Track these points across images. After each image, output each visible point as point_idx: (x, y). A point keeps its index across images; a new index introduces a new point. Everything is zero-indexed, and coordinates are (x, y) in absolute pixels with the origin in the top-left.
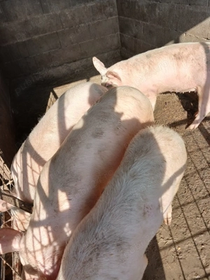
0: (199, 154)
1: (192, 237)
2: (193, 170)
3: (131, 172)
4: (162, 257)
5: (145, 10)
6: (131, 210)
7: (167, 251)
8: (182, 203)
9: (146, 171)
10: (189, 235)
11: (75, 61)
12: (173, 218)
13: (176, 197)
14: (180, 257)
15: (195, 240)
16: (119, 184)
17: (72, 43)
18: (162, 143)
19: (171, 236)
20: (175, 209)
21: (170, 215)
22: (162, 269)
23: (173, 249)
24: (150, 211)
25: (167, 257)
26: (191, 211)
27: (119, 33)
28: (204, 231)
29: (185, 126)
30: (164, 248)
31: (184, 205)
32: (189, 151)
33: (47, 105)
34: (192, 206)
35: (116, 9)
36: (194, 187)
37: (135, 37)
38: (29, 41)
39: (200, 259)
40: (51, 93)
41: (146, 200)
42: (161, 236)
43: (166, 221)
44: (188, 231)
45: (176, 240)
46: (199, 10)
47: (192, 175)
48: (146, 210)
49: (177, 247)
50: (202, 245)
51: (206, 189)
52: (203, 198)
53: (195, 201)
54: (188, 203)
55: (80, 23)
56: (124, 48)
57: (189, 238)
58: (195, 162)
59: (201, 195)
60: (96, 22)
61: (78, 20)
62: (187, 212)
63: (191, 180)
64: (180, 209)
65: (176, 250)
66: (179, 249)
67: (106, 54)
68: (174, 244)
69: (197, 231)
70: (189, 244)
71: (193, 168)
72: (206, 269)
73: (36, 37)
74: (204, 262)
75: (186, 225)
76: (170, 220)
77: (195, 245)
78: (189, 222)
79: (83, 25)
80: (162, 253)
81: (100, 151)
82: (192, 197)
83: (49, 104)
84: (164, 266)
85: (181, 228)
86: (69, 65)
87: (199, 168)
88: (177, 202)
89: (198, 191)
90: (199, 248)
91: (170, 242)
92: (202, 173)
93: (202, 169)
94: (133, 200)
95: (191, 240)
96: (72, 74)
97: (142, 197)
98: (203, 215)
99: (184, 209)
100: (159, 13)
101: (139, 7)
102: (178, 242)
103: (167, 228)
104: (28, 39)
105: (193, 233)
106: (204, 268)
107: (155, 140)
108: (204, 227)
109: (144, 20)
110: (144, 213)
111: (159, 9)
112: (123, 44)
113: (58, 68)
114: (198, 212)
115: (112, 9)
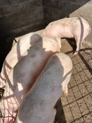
0: (79, 65)
1: (76, 100)
2: (76, 72)
3: (47, 72)
4: (64, 110)
5: (54, 3)
6: (47, 88)
7: (66, 107)
8: (72, 86)
9: (54, 71)
10: (75, 100)
11: (24, 26)
12: (68, 93)
13: (69, 84)
14: (71, 109)
15: (78, 101)
16: (42, 77)
17: (23, 18)
18: (61, 60)
19: (68, 101)
20: (69, 89)
21: (67, 92)
22: (64, 115)
23: (68, 106)
24: (55, 88)
25: (66, 110)
26: (75, 89)
27: (43, 13)
28: (81, 98)
29: (72, 53)
30: (65, 106)
31: (72, 87)
32: (74, 64)
33: (12, 45)
34: (76, 87)
35: (42, 3)
36: (77, 79)
37: (50, 15)
38: (3, 17)
39: (80, 110)
40: (14, 40)
41: (53, 83)
42: (63, 101)
43: (65, 94)
44: (75, 98)
45: (70, 102)
46: (76, 4)
47: (76, 74)
48: (54, 88)
49: (70, 105)
50: (81, 103)
51: (82, 80)
52: (81, 84)
53: (77, 85)
54: (75, 86)
55: (26, 9)
56: (45, 20)
57: (75, 101)
58: (77, 68)
59: (80, 82)
60: (33, 8)
61: (25, 8)
62: (74, 90)
63: (76, 76)
64: (71, 89)
65: (70, 106)
66: (71, 106)
67: (38, 23)
68: (69, 104)
69: (78, 98)
70: (75, 103)
71: (76, 71)
72: (82, 114)
73: (7, 15)
74: (81, 111)
75: (74, 96)
76: (67, 94)
77: (78, 104)
78: (75, 94)
79: (27, 10)
80: (64, 108)
81: (34, 64)
82: (76, 84)
83: (13, 45)
84: (65, 113)
85: (71, 97)
86: (22, 28)
87: (79, 71)
88: (70, 86)
89: (78, 81)
90: (79, 105)
91: (67, 103)
92: (80, 73)
93: (80, 72)
94: (48, 84)
95: (76, 102)
96: (23, 32)
97: (52, 82)
98: (81, 91)
99: (73, 89)
100: (60, 5)
101: (51, 2)
102: (71, 103)
103: (65, 97)
104: (3, 16)
105: (76, 99)
106: (82, 113)
107: (58, 58)
108: (81, 96)
109: (54, 8)
110: (53, 89)
111: (60, 3)
112: (45, 18)
113: (17, 29)
114: (78, 90)
115: (40, 3)
